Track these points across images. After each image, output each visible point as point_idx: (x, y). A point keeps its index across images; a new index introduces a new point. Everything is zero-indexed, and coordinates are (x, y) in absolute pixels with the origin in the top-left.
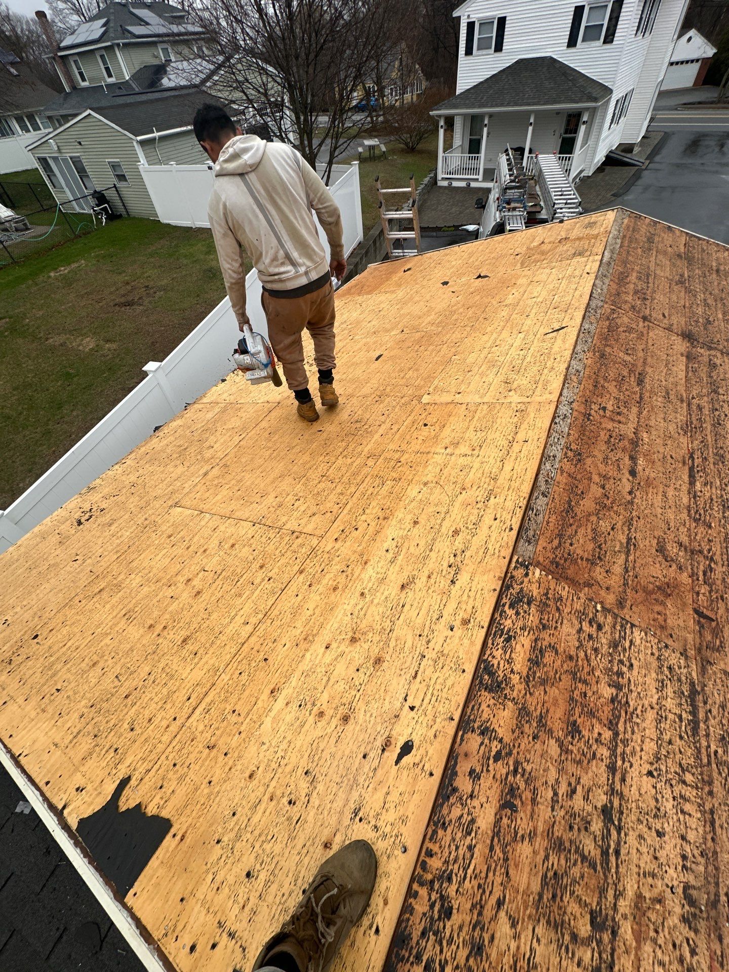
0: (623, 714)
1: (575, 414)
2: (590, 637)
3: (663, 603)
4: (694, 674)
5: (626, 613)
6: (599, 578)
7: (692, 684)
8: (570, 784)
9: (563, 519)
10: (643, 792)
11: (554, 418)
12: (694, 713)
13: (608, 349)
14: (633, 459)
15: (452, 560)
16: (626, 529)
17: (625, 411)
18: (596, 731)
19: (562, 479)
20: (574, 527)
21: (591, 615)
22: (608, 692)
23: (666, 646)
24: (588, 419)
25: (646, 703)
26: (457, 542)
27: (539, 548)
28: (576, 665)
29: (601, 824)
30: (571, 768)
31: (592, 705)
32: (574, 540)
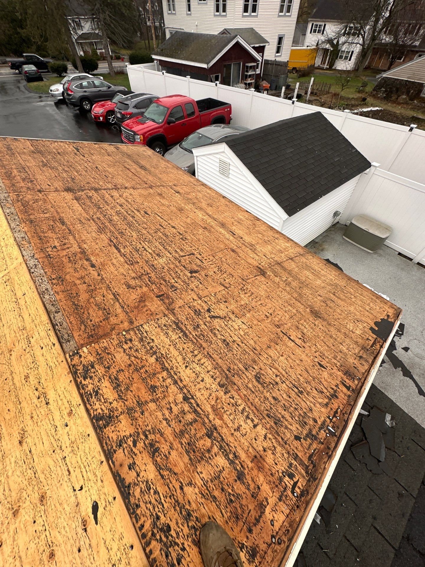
0: (164, 360)
1: (40, 260)
2: (130, 348)
3: (145, 306)
4: (173, 319)
5: (136, 324)
6: (115, 322)
7: (175, 322)
8: (168, 409)
9: (77, 313)
10: (189, 375)
11: (29, 270)
12: (182, 331)
13: (32, 217)
14: (87, 260)
15: (37, 394)
16: (109, 291)
17: (66, 241)
18: (160, 378)
19: (61, 296)
20: (86, 312)
21: (124, 340)
22: (152, 360)
23: (158, 319)
24: (51, 258)
25: (167, 346)
26: (32, 382)
27: (76, 338)
28: (134, 365)
29: (187, 405)
30: (163, 403)
31: (152, 371)
32: (90, 318)
